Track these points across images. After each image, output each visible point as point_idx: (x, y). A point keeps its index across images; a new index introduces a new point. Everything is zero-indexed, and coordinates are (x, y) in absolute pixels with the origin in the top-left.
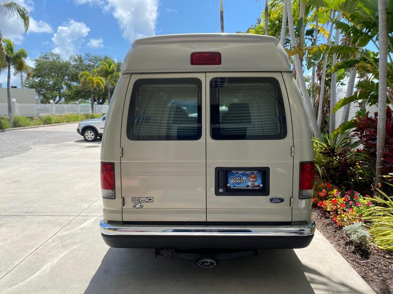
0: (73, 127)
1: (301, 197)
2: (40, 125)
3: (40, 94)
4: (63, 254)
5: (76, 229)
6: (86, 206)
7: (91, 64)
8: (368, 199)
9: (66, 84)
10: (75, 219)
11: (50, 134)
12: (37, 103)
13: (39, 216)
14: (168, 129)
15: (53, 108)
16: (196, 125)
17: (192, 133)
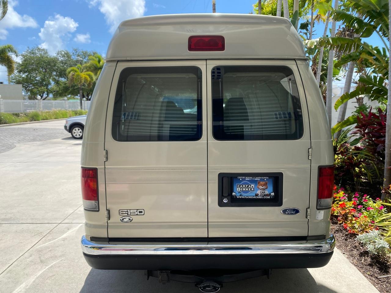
0: (60, 124)
1: (319, 207)
2: (27, 122)
3: (27, 90)
4: (41, 272)
5: (58, 239)
6: (71, 211)
7: (79, 60)
8: (379, 203)
9: (54, 80)
10: (57, 227)
11: (37, 131)
12: (24, 99)
13: (17, 224)
14: (159, 127)
15: (40, 104)
16: (195, 123)
17: (190, 132)
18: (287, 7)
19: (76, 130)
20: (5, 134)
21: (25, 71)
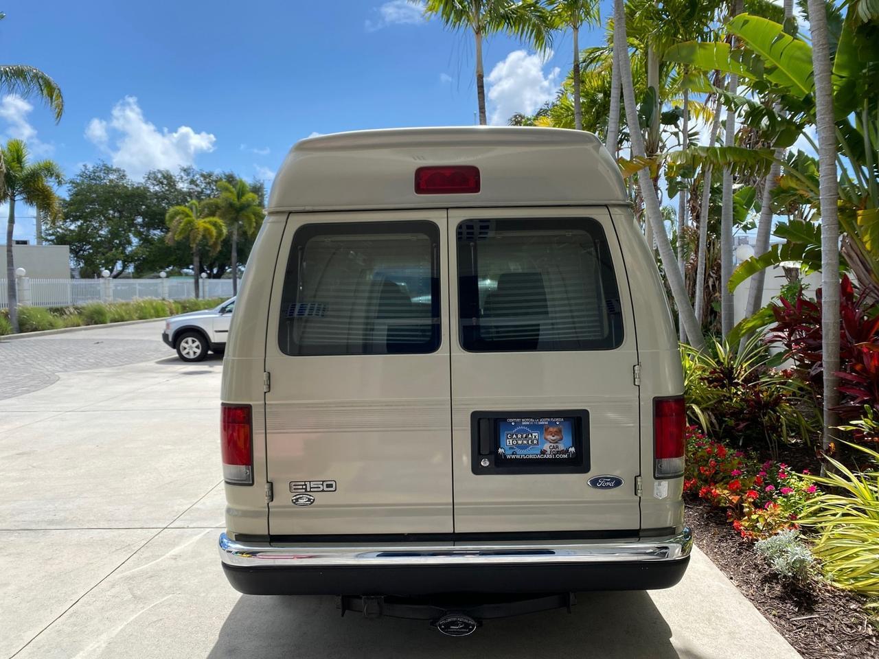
0: (154, 330)
1: (660, 475)
2: (79, 326)
3: (78, 257)
4: (136, 616)
5: (164, 557)
8: (809, 479)
9: (138, 234)
10: (160, 535)
12: (73, 277)
13: (79, 530)
14: (366, 330)
15: (109, 288)
16: (429, 321)
17: (419, 339)
18: (629, 82)
19: (187, 342)
20: (35, 353)
21: (76, 216)
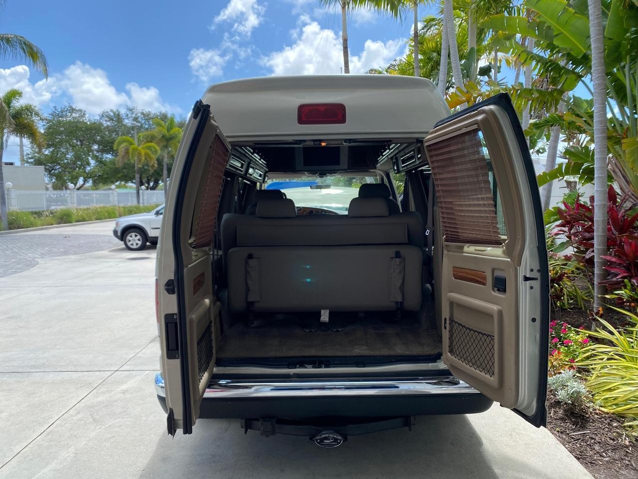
2: (52, 225)
3: (51, 175)
4: (95, 433)
5: (115, 391)
6: (131, 354)
7: (135, 125)
9: (96, 158)
10: (113, 376)
11: (70, 239)
12: (47, 189)
13: (53, 373)
15: (74, 197)
18: (454, 44)
19: (131, 237)
20: (20, 245)
21: (49, 144)
